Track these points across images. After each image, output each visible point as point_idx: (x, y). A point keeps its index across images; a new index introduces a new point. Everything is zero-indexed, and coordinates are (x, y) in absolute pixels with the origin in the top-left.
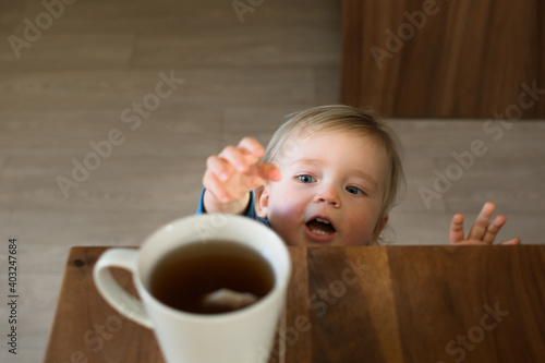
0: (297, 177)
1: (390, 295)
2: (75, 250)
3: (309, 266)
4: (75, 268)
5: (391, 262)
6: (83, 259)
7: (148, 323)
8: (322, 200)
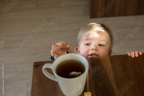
0: (85, 44)
1: (111, 68)
2: (35, 63)
3: (91, 62)
4: (36, 68)
5: (110, 60)
6: (37, 65)
7: (56, 80)
8: (93, 49)
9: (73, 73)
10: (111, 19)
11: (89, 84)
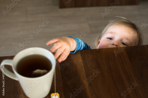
7: (17, 79)
8: (113, 44)
9: (37, 71)
10: (82, 9)
11: (56, 84)
